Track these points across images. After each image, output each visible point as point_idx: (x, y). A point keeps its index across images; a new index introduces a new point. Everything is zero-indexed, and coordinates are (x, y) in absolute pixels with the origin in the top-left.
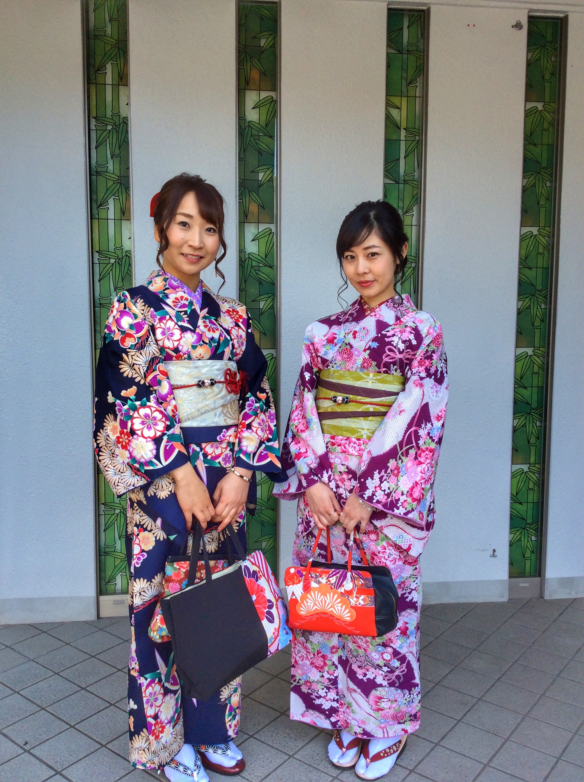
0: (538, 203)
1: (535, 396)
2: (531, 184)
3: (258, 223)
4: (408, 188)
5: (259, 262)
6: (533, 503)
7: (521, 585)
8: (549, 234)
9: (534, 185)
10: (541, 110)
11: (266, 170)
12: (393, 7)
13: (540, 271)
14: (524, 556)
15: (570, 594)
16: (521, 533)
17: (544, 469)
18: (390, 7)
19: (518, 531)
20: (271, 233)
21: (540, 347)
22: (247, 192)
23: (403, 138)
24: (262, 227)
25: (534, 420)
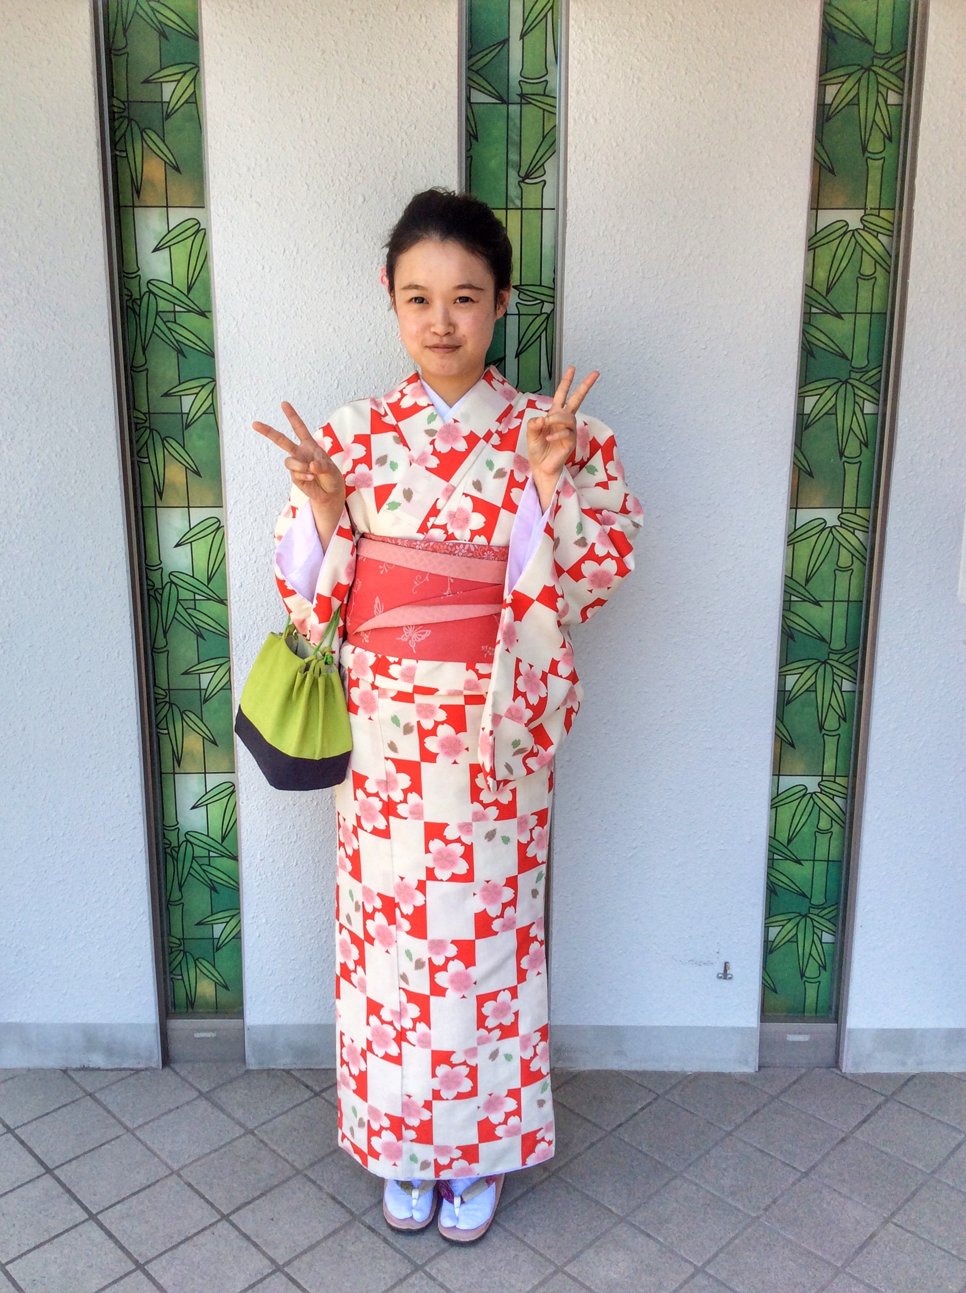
0: (864, 149)
1: (840, 623)
2: (849, 98)
3: (167, 207)
4: (531, 113)
5: (174, 301)
6: (828, 861)
7: (791, 1038)
8: (888, 226)
9: (854, 103)
11: (178, 77)
13: (863, 321)
14: (802, 975)
15: (904, 1064)
16: (798, 924)
17: (854, 788)
19: (790, 920)
20: (198, 231)
21: (856, 508)
22: (136, 129)
24: (177, 216)
25: (836, 678)
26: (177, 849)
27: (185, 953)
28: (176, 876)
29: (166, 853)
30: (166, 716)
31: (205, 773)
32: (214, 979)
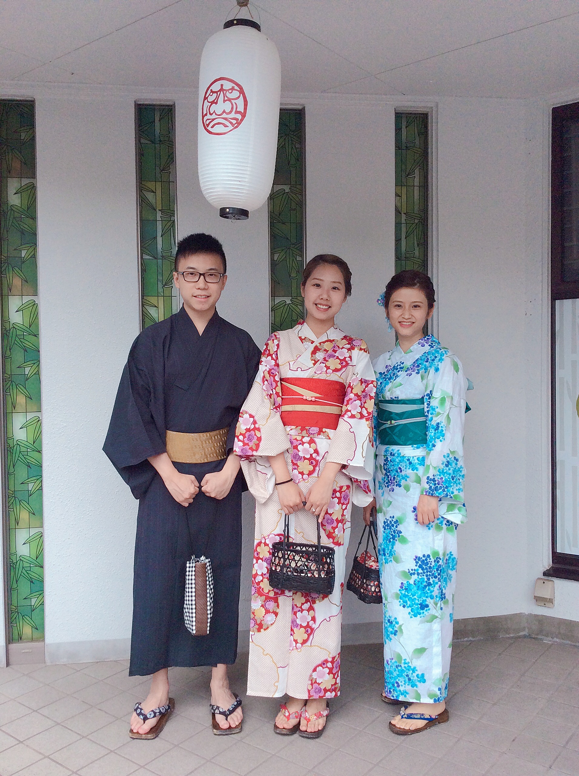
0: (290, 275)
2: (283, 258)
3: (22, 295)
4: (165, 262)
5: (23, 331)
10: (288, 192)
11: (28, 248)
12: (142, 103)
18: (139, 103)
20: (34, 305)
22: (10, 268)
23: (159, 218)
24: (26, 299)
26: (15, 564)
27: (18, 613)
28: (15, 576)
29: (11, 566)
30: (13, 503)
31: (29, 528)
32: (31, 625)
